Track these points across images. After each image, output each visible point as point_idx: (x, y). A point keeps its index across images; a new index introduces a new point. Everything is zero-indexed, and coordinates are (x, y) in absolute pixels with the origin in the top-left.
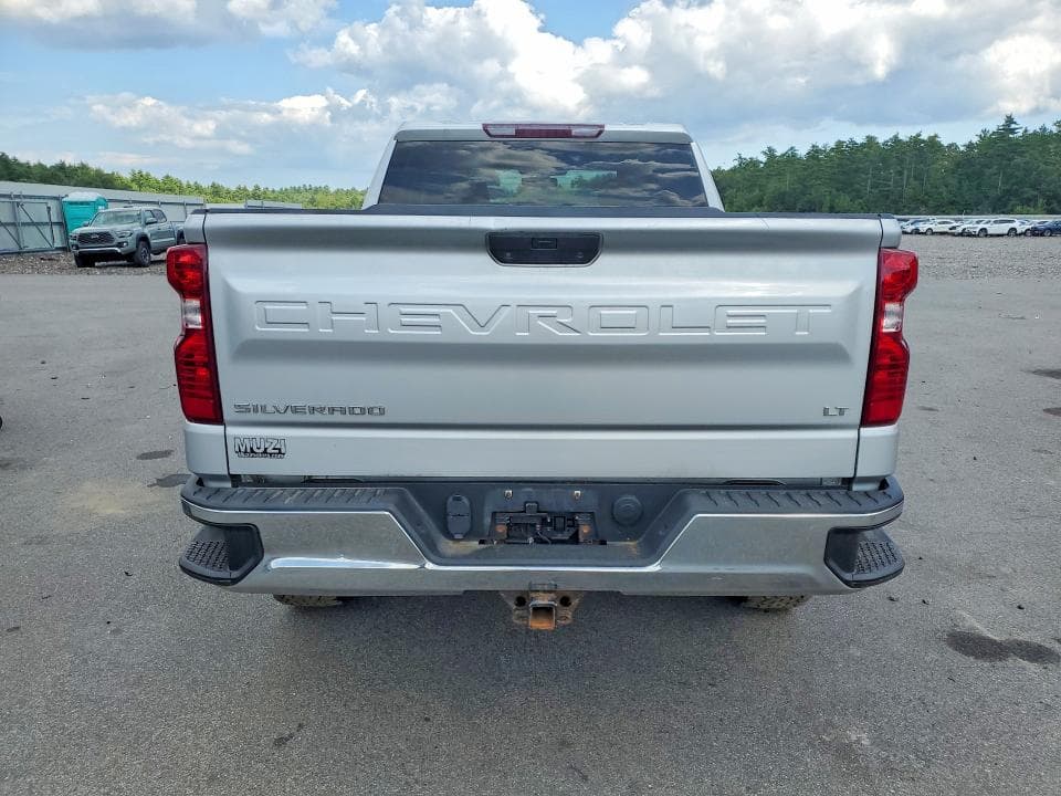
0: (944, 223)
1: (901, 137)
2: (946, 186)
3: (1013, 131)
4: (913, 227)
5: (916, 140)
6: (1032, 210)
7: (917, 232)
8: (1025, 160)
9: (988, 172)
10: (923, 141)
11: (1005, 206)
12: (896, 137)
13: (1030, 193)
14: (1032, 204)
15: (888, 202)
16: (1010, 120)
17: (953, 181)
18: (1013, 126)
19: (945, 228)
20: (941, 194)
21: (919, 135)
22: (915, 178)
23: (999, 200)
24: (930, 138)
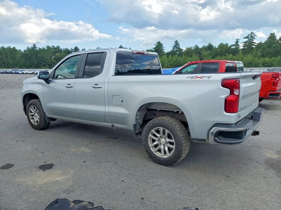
0: (30, 71)
1: (4, 47)
2: (22, 61)
3: (36, 48)
4: (21, 72)
5: (9, 48)
6: (46, 68)
7: (23, 73)
8: (41, 55)
9: (32, 58)
10: (11, 48)
11: (39, 66)
12: (3, 47)
13: (44, 64)
14: (45, 66)
15: (5, 65)
16: (34, 45)
17: (23, 60)
18: (36, 47)
19: (31, 72)
20: (20, 63)
21: (10, 47)
22: (12, 59)
23: (37, 65)
24: (13, 48)
